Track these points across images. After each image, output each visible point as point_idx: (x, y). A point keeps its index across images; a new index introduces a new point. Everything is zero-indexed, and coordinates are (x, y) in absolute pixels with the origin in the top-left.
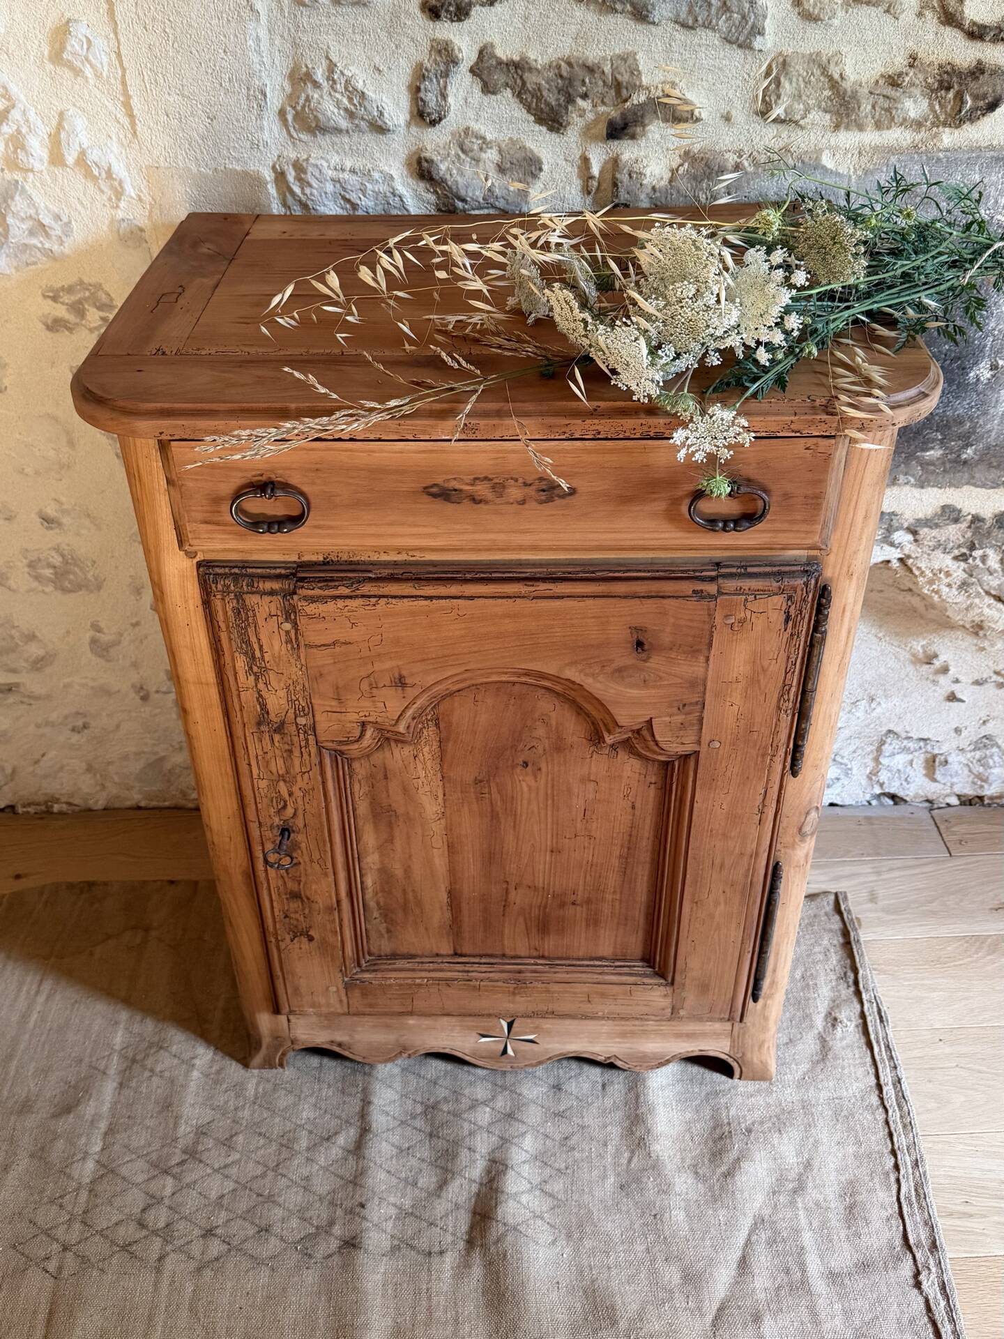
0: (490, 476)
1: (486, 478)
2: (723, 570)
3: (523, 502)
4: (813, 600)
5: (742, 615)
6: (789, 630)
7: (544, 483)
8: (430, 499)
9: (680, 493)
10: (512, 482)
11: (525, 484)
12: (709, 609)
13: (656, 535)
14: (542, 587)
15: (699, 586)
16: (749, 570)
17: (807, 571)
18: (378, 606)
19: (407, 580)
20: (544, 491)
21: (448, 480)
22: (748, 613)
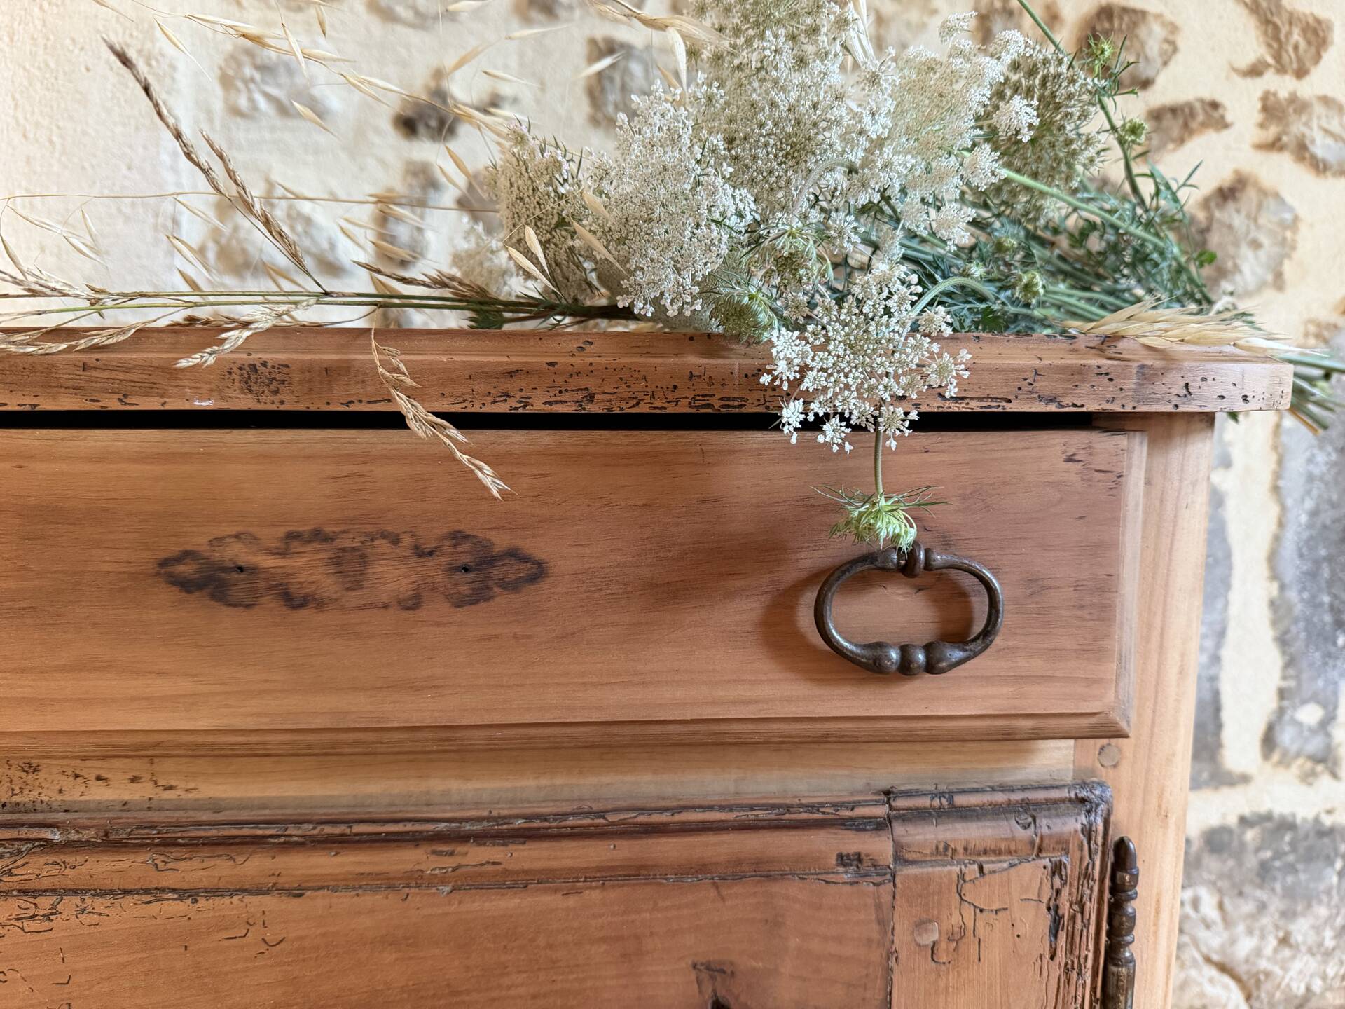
0: (329, 529)
1: (318, 535)
2: (900, 803)
3: (412, 603)
4: (1102, 881)
5: (955, 919)
6: (1061, 957)
7: (466, 547)
8: (175, 593)
9: (791, 575)
10: (383, 546)
11: (421, 552)
12: (878, 907)
13: (741, 692)
14: (476, 855)
15: (853, 843)
16: (960, 800)
17: (1083, 801)
18: (57, 922)
19: (141, 846)
20: (466, 570)
21: (220, 541)
22: (968, 912)
